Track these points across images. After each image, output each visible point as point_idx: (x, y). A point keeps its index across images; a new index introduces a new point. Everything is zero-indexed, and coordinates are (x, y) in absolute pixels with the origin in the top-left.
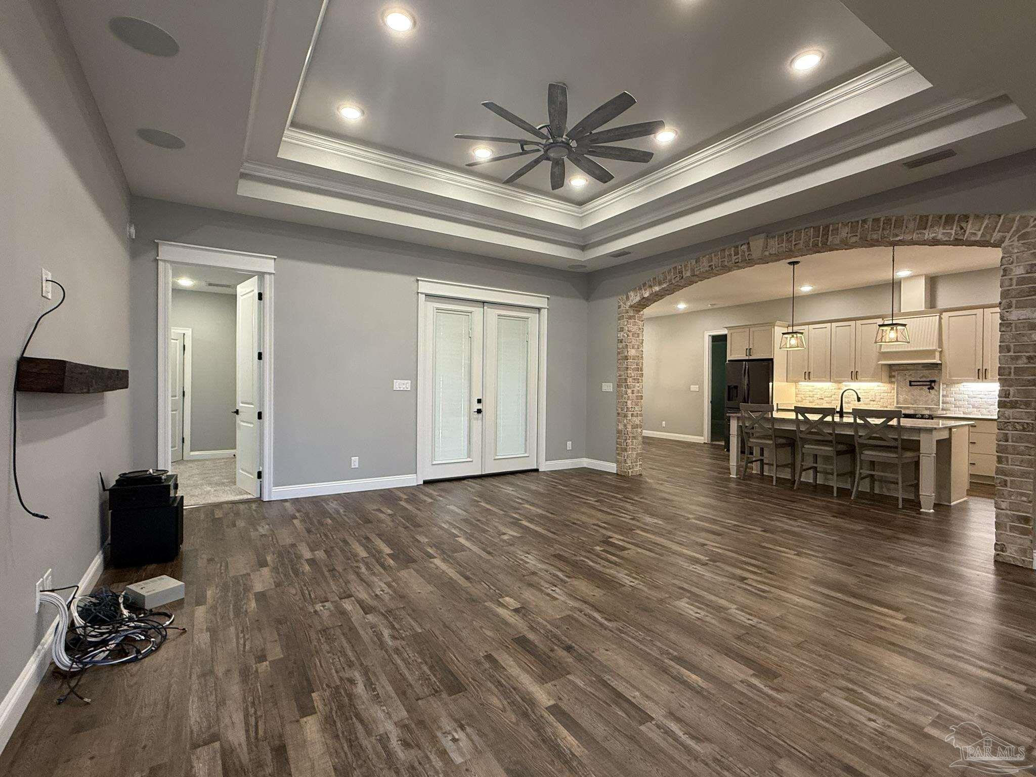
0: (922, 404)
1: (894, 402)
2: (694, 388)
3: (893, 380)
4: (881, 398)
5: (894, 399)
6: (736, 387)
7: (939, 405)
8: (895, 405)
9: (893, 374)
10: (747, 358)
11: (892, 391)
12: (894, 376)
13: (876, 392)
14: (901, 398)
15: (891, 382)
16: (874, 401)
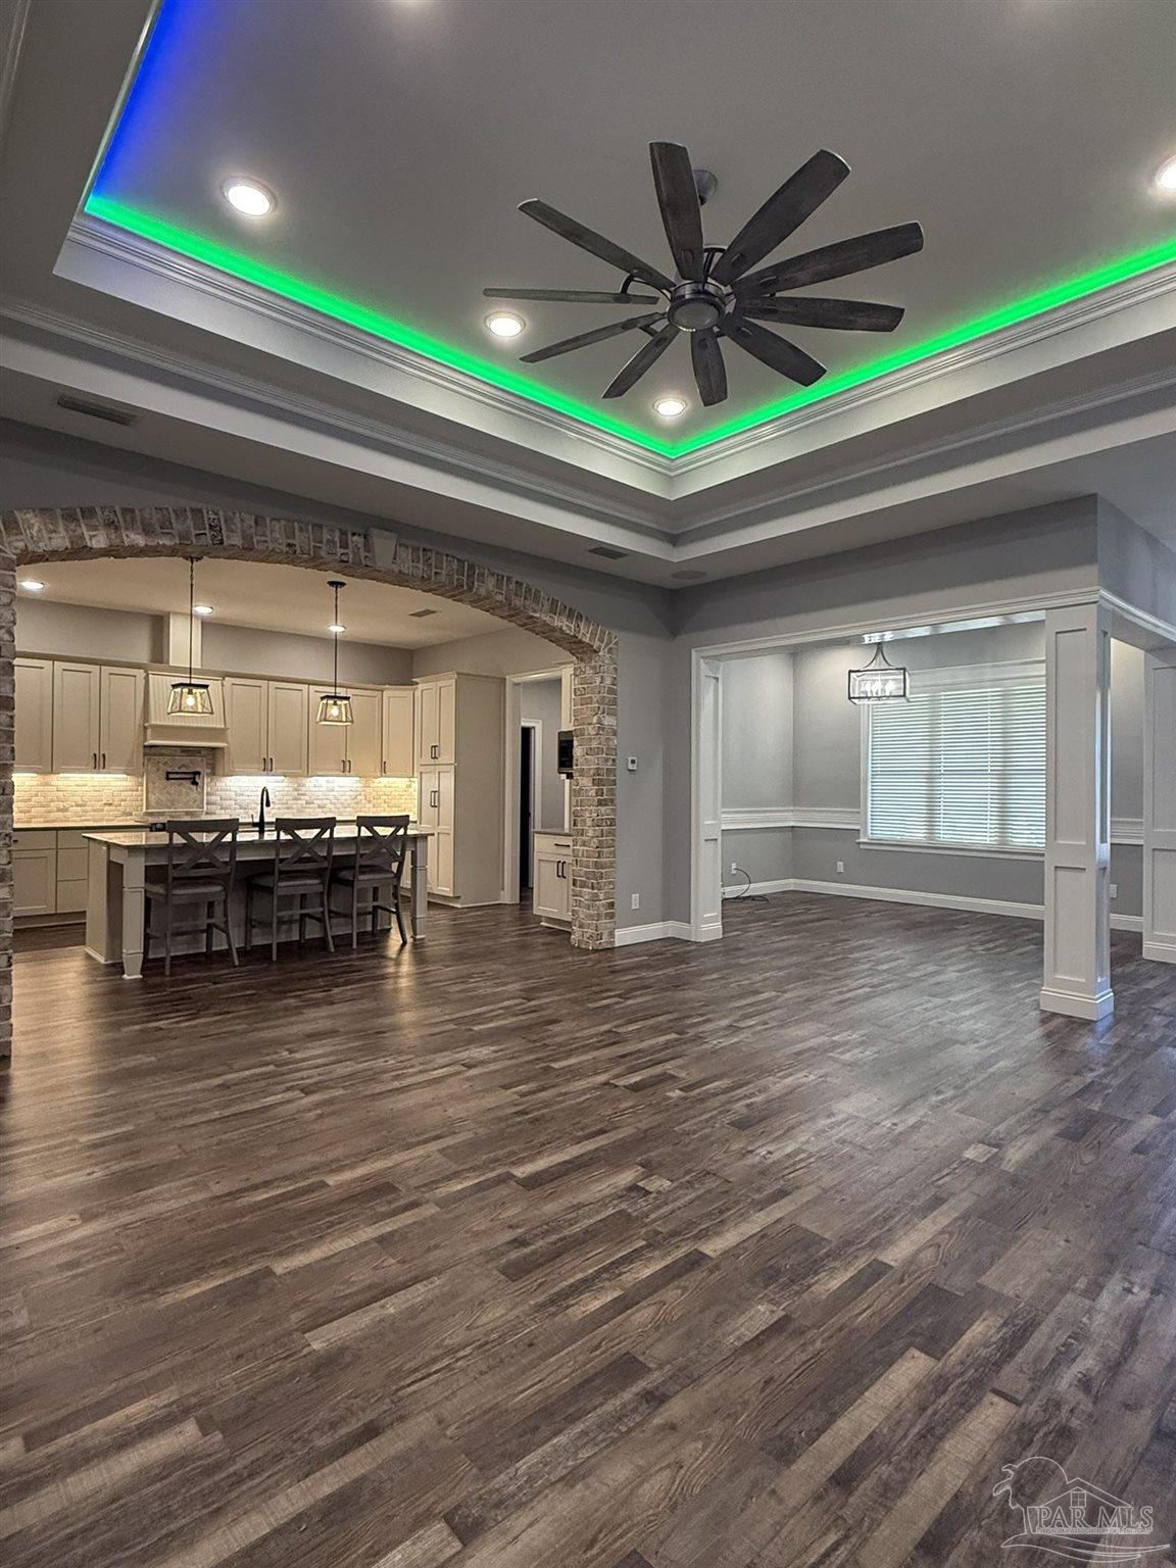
0: (181, 807)
1: (142, 806)
3: (143, 769)
4: (123, 800)
5: (142, 800)
7: (203, 807)
8: (144, 810)
11: (140, 788)
12: (144, 764)
13: (114, 789)
14: (153, 798)
16: (110, 805)
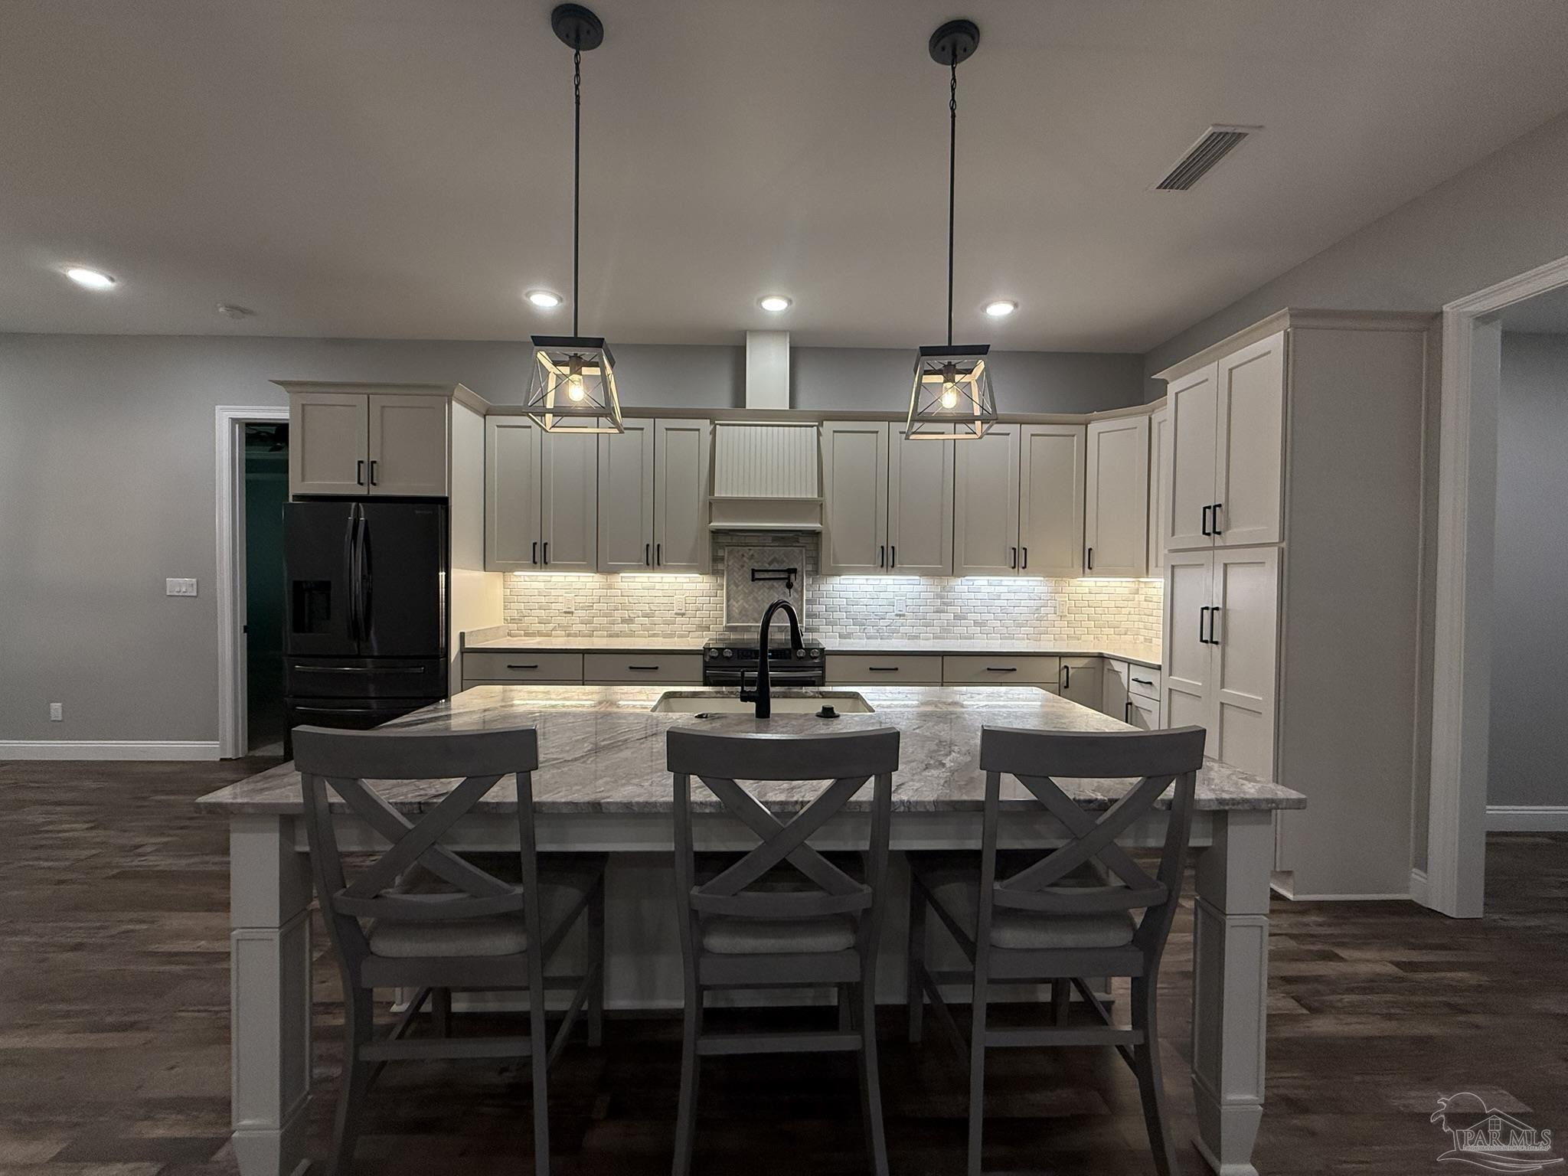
1: (720, 617)
2: (181, 585)
3: (720, 567)
4: (698, 609)
5: (721, 609)
6: (325, 587)
8: (724, 624)
9: (720, 553)
10: (362, 491)
11: (719, 594)
12: (722, 559)
13: (687, 593)
14: (735, 606)
15: (715, 573)
